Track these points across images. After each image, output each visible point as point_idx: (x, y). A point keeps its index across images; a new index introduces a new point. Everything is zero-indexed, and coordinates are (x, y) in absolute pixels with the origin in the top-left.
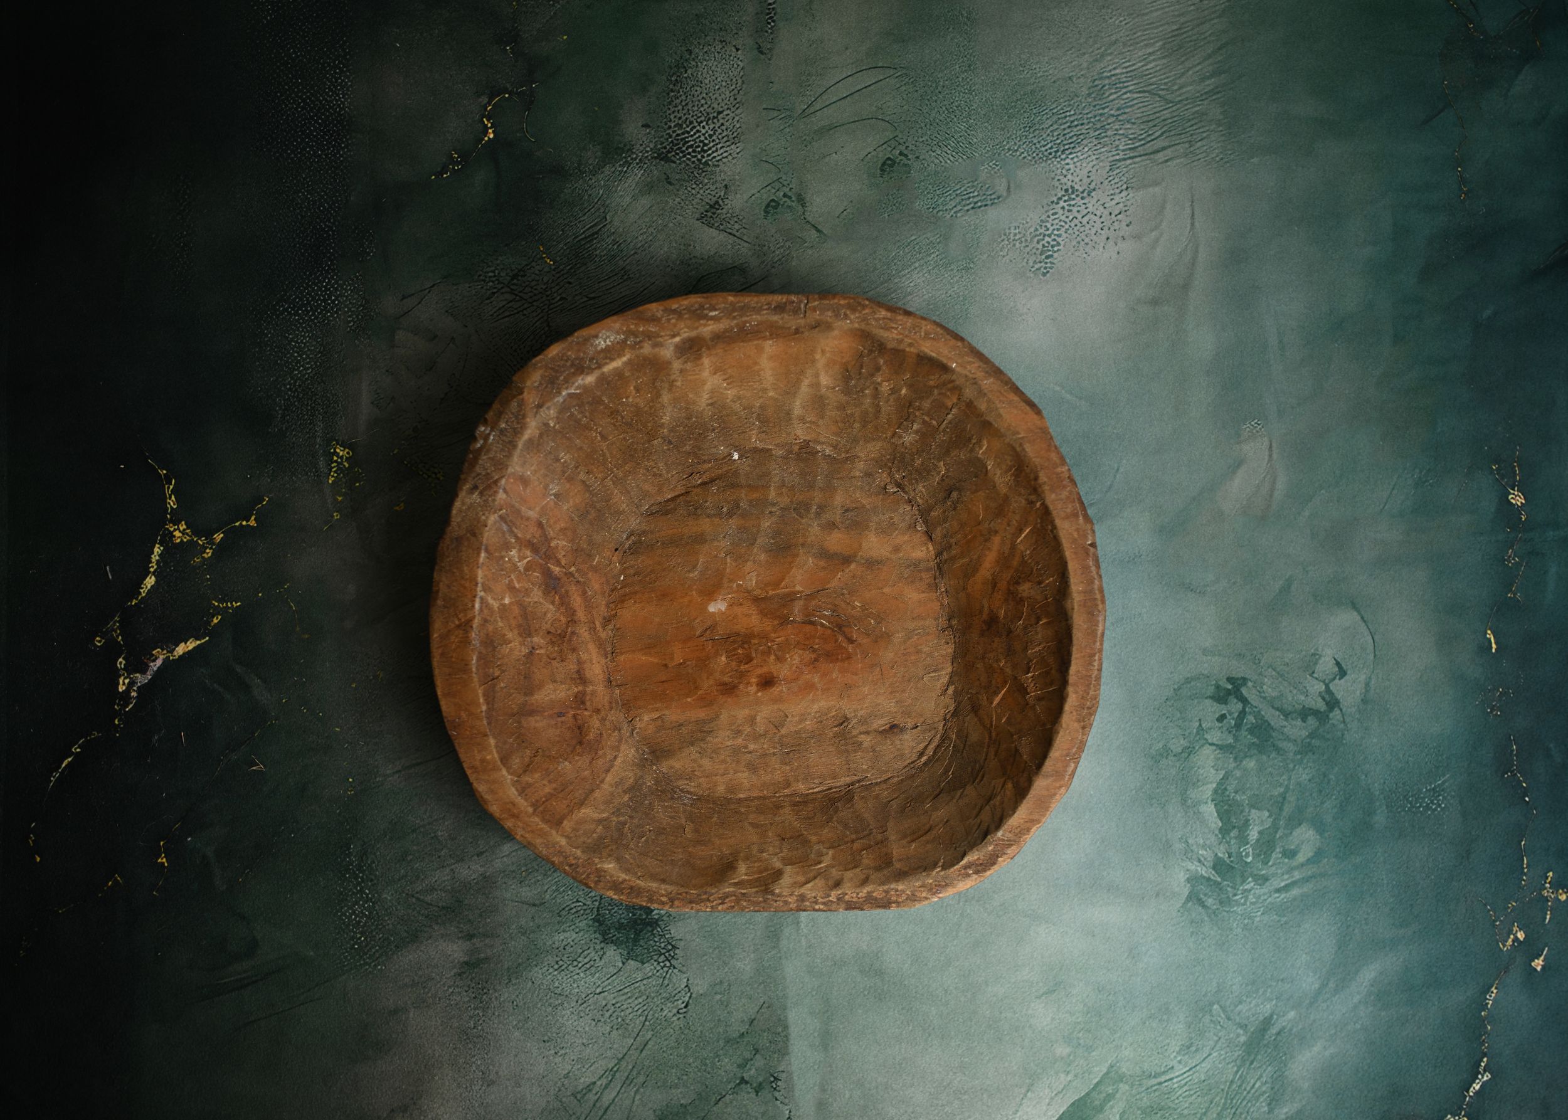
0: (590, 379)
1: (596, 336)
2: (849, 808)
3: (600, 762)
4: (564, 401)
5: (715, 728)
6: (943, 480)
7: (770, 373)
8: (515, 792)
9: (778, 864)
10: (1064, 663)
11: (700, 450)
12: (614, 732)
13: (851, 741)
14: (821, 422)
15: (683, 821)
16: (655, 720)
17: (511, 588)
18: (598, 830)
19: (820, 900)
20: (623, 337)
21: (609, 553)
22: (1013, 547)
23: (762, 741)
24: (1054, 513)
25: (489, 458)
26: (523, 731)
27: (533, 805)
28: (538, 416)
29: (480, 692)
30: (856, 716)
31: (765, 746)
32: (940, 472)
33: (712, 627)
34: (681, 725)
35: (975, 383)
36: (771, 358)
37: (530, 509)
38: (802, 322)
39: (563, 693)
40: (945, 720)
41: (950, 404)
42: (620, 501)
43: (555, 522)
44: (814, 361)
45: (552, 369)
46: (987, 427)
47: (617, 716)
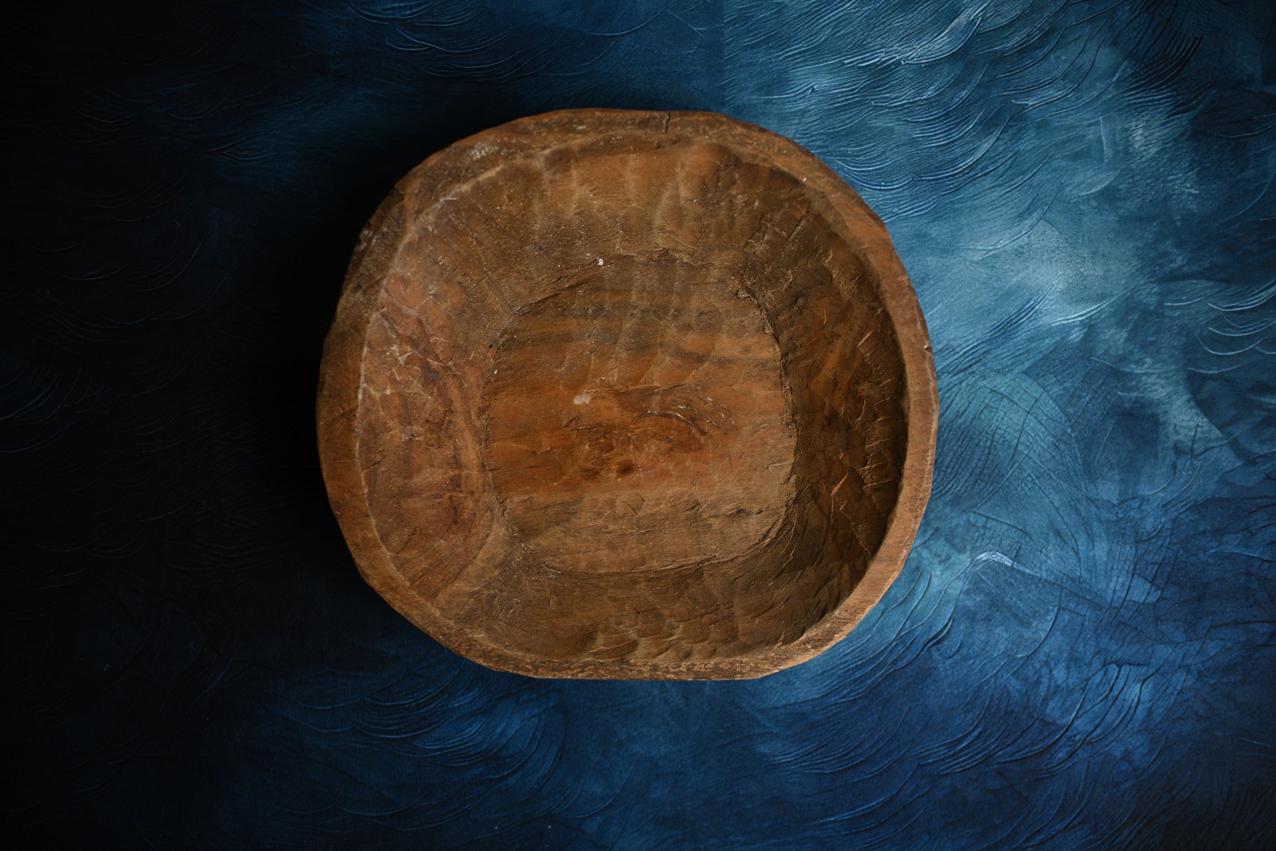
0: (466, 188)
1: (472, 148)
2: (699, 584)
3: (474, 539)
4: (442, 207)
5: (579, 510)
6: (790, 287)
7: (633, 184)
8: (394, 568)
9: (633, 636)
10: (900, 458)
11: (568, 256)
12: (486, 512)
13: (702, 524)
14: (679, 232)
15: (548, 594)
16: (524, 501)
17: (392, 380)
18: (470, 603)
19: (672, 670)
20: (497, 148)
21: (484, 349)
22: (854, 349)
23: (621, 522)
24: (894, 319)
25: (372, 260)
26: (402, 511)
27: (410, 579)
28: (417, 221)
29: (362, 475)
30: (706, 501)
31: (624, 527)
32: (788, 280)
33: (577, 419)
34: (548, 506)
35: (824, 197)
36: (634, 171)
37: (410, 307)
38: (664, 137)
39: (440, 477)
40: (787, 505)
41: (799, 216)
42: (494, 301)
43: (434, 320)
44: (674, 175)
45: (430, 177)
46: (834, 238)
47: (489, 497)
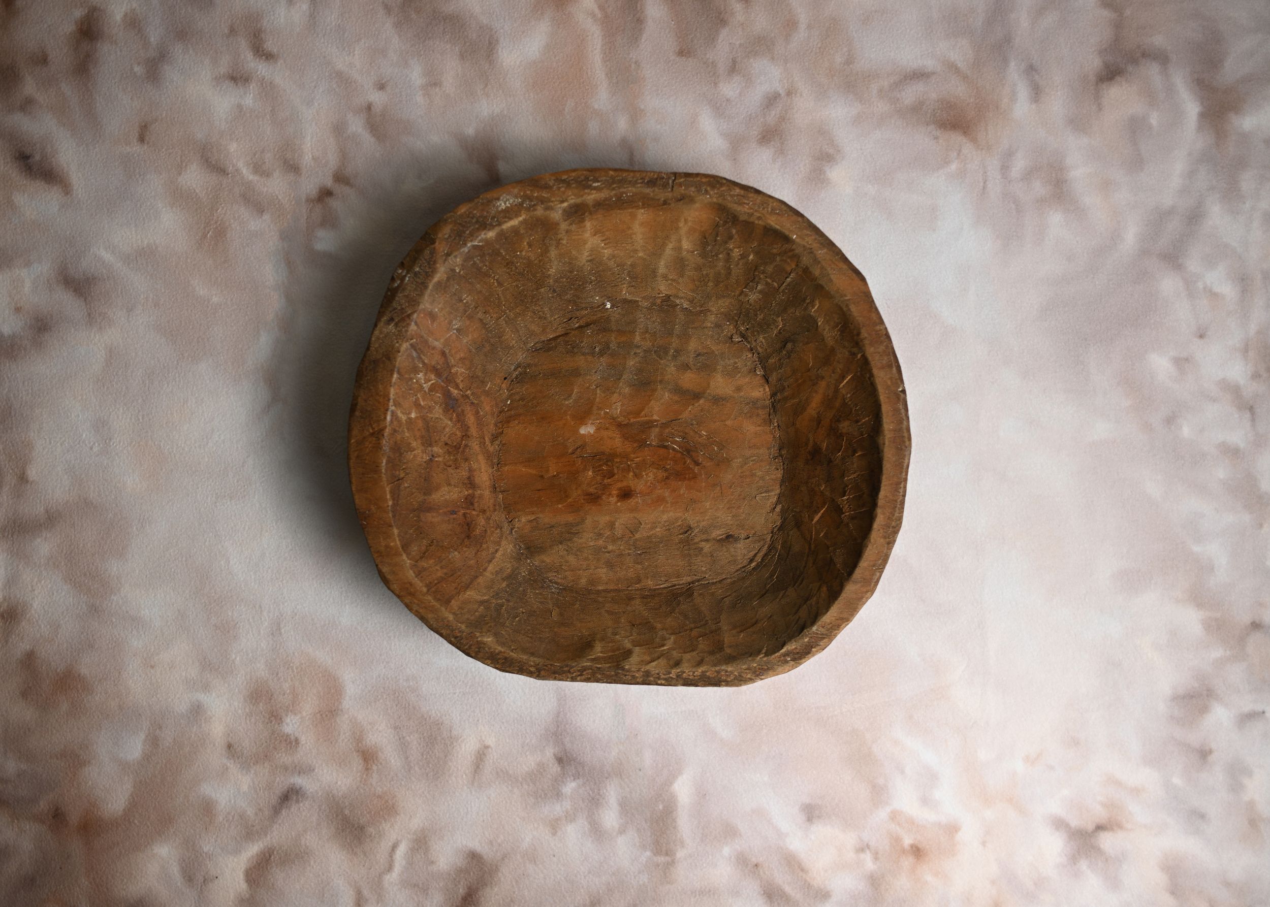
0: (491, 234)
1: (498, 199)
2: (689, 602)
3: (484, 553)
4: (469, 251)
5: (581, 531)
6: (780, 333)
7: (641, 236)
8: (413, 575)
9: (628, 645)
10: (875, 489)
11: (579, 299)
12: (496, 529)
13: (693, 547)
14: (681, 280)
15: (551, 606)
16: (531, 521)
17: (417, 405)
18: (480, 610)
19: (663, 676)
20: (520, 200)
21: (499, 381)
22: (836, 390)
23: (619, 543)
24: (872, 363)
25: (405, 296)
26: (421, 524)
27: (427, 586)
28: (447, 263)
29: (388, 489)
30: (698, 526)
31: (622, 548)
32: (778, 326)
33: (583, 447)
34: (553, 526)
35: (812, 253)
36: (642, 224)
37: (436, 340)
38: (670, 195)
39: (456, 495)
40: (772, 532)
41: (789, 269)
42: (510, 337)
43: (456, 353)
44: (677, 229)
45: (460, 224)
46: (819, 289)
47: (499, 516)
